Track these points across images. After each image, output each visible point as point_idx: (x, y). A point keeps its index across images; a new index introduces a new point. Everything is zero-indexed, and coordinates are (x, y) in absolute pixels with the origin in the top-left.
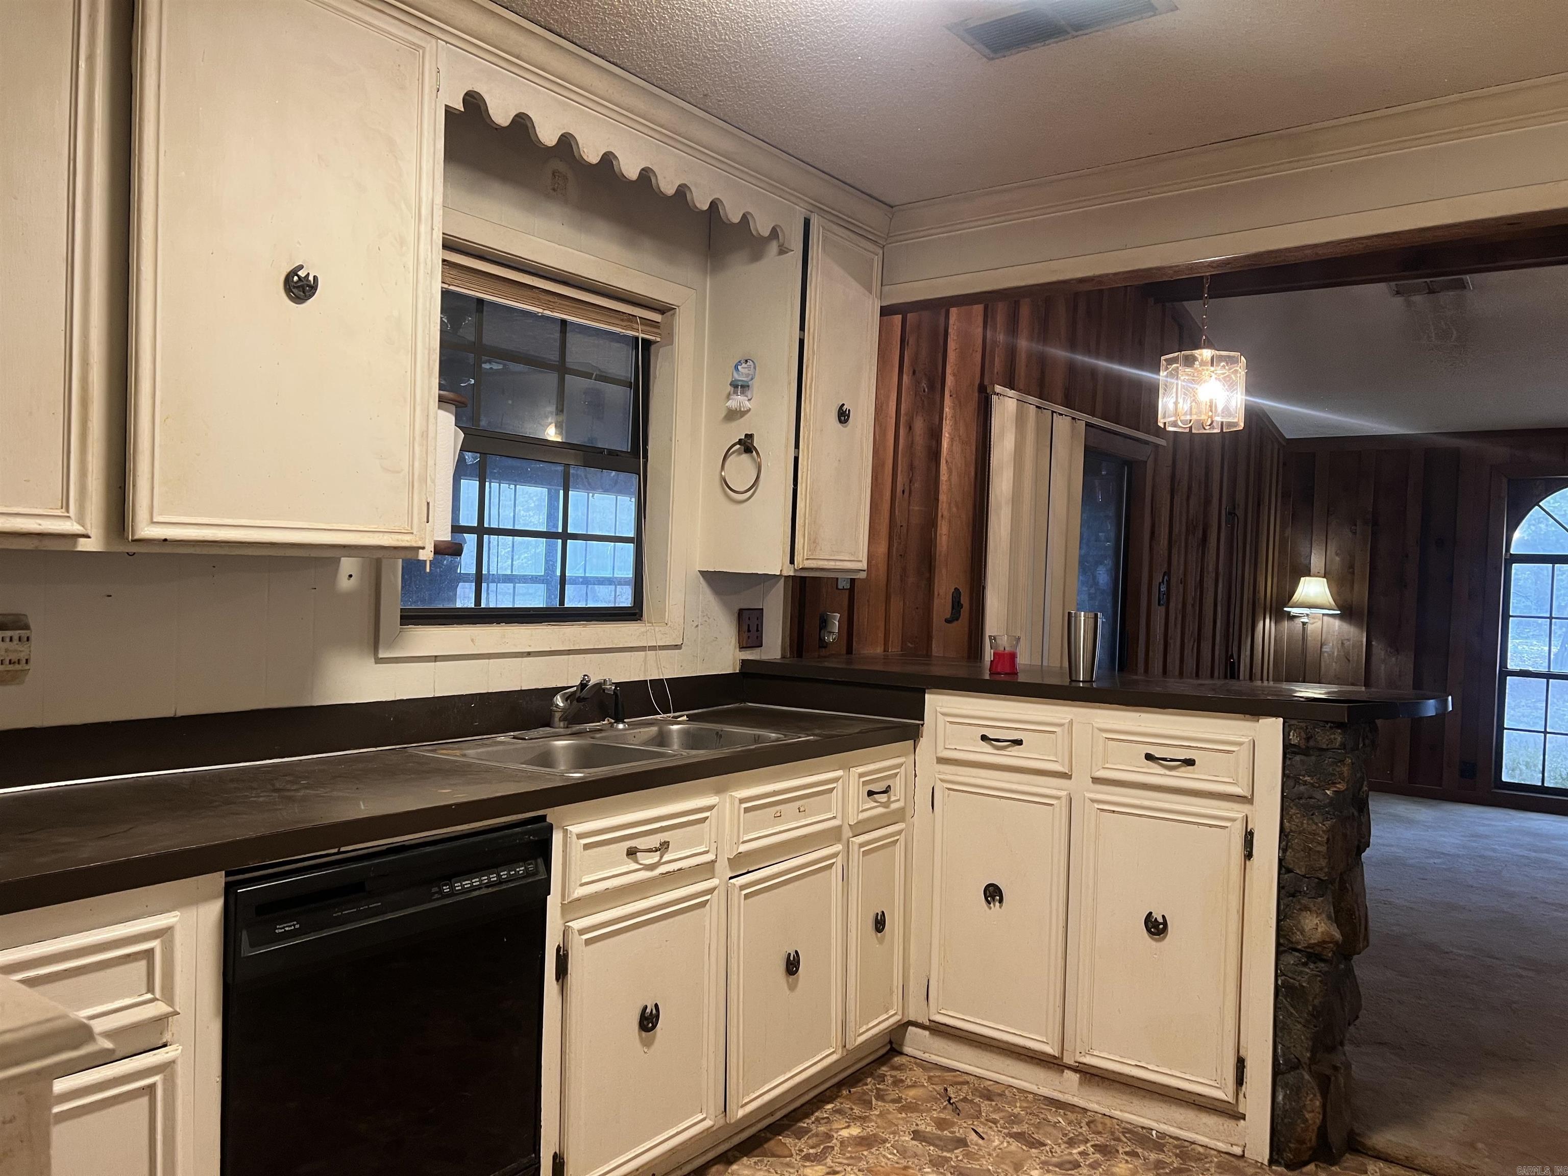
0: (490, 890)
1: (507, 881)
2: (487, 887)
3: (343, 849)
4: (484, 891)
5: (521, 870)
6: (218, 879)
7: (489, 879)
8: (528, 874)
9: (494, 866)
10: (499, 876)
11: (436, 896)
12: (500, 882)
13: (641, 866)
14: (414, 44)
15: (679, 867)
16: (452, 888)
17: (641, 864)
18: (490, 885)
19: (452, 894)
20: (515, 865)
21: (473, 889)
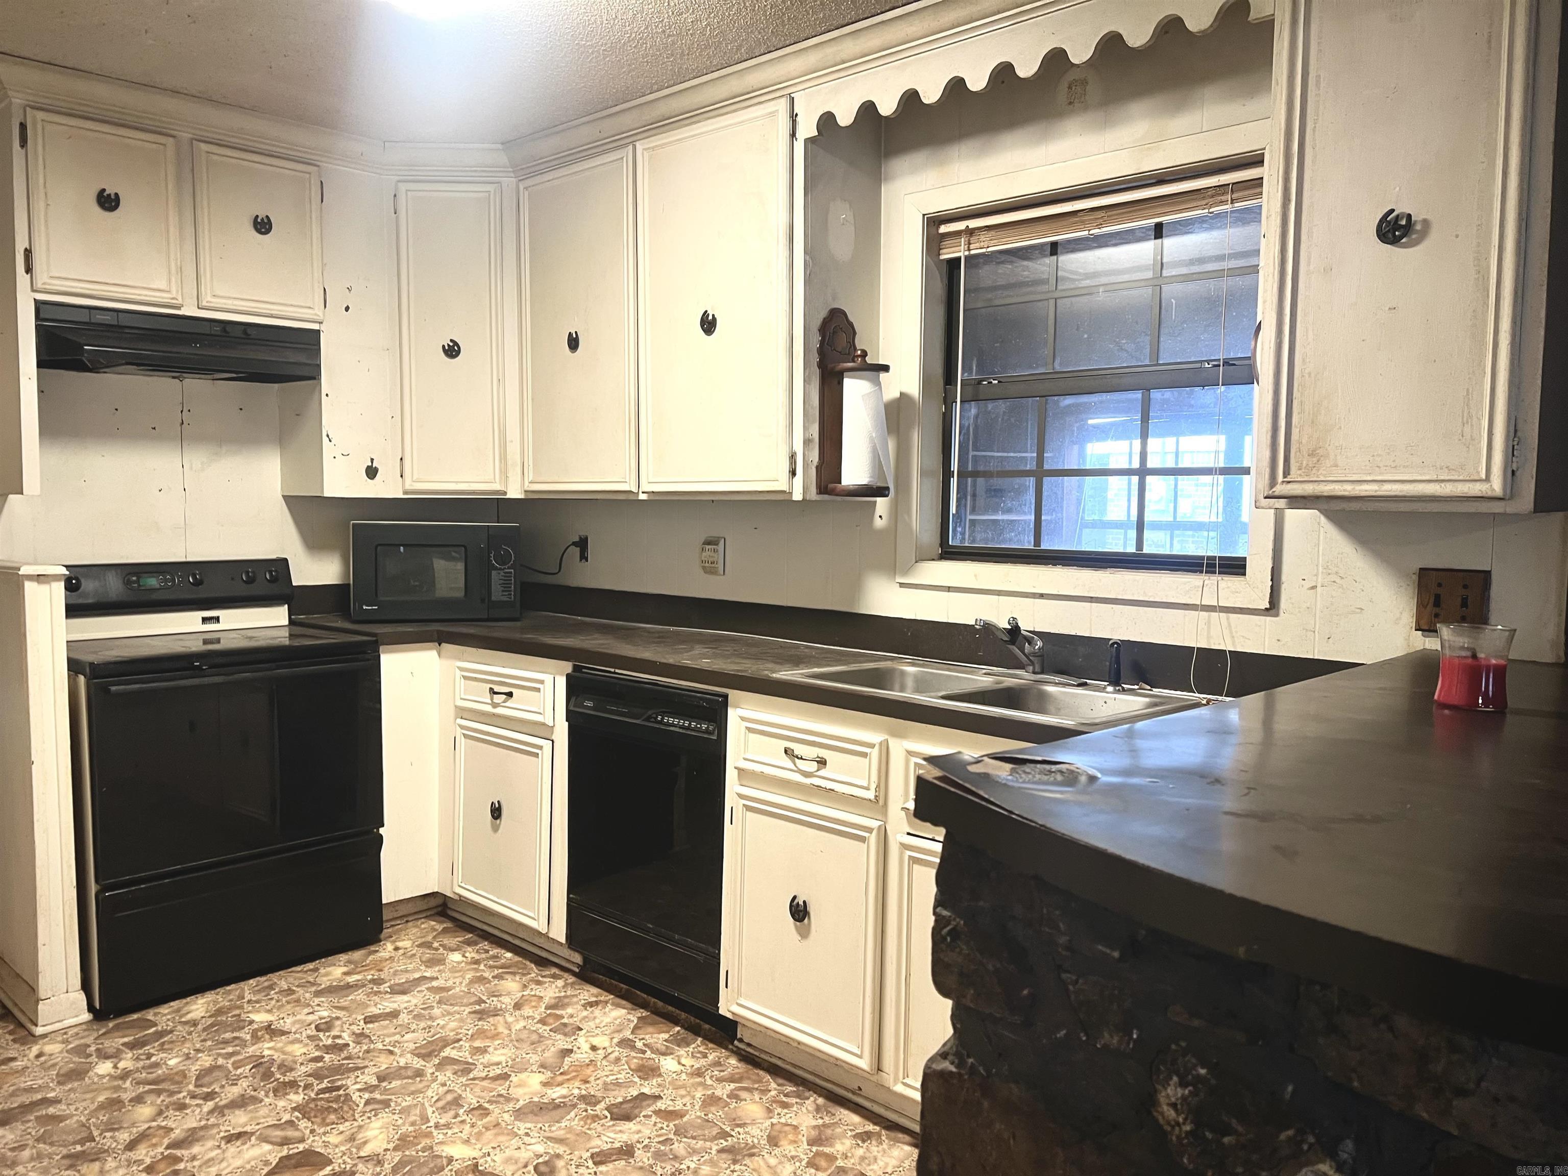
0: (681, 731)
1: (693, 730)
2: (680, 728)
3: (617, 671)
4: (677, 730)
5: (704, 726)
6: (568, 667)
7: (684, 723)
8: (707, 731)
9: (690, 717)
10: (690, 724)
11: (653, 720)
12: (689, 728)
13: (795, 769)
14: (771, 113)
15: (832, 788)
16: (663, 719)
17: (796, 767)
18: (683, 727)
19: (661, 722)
20: (703, 722)
21: (673, 725)
